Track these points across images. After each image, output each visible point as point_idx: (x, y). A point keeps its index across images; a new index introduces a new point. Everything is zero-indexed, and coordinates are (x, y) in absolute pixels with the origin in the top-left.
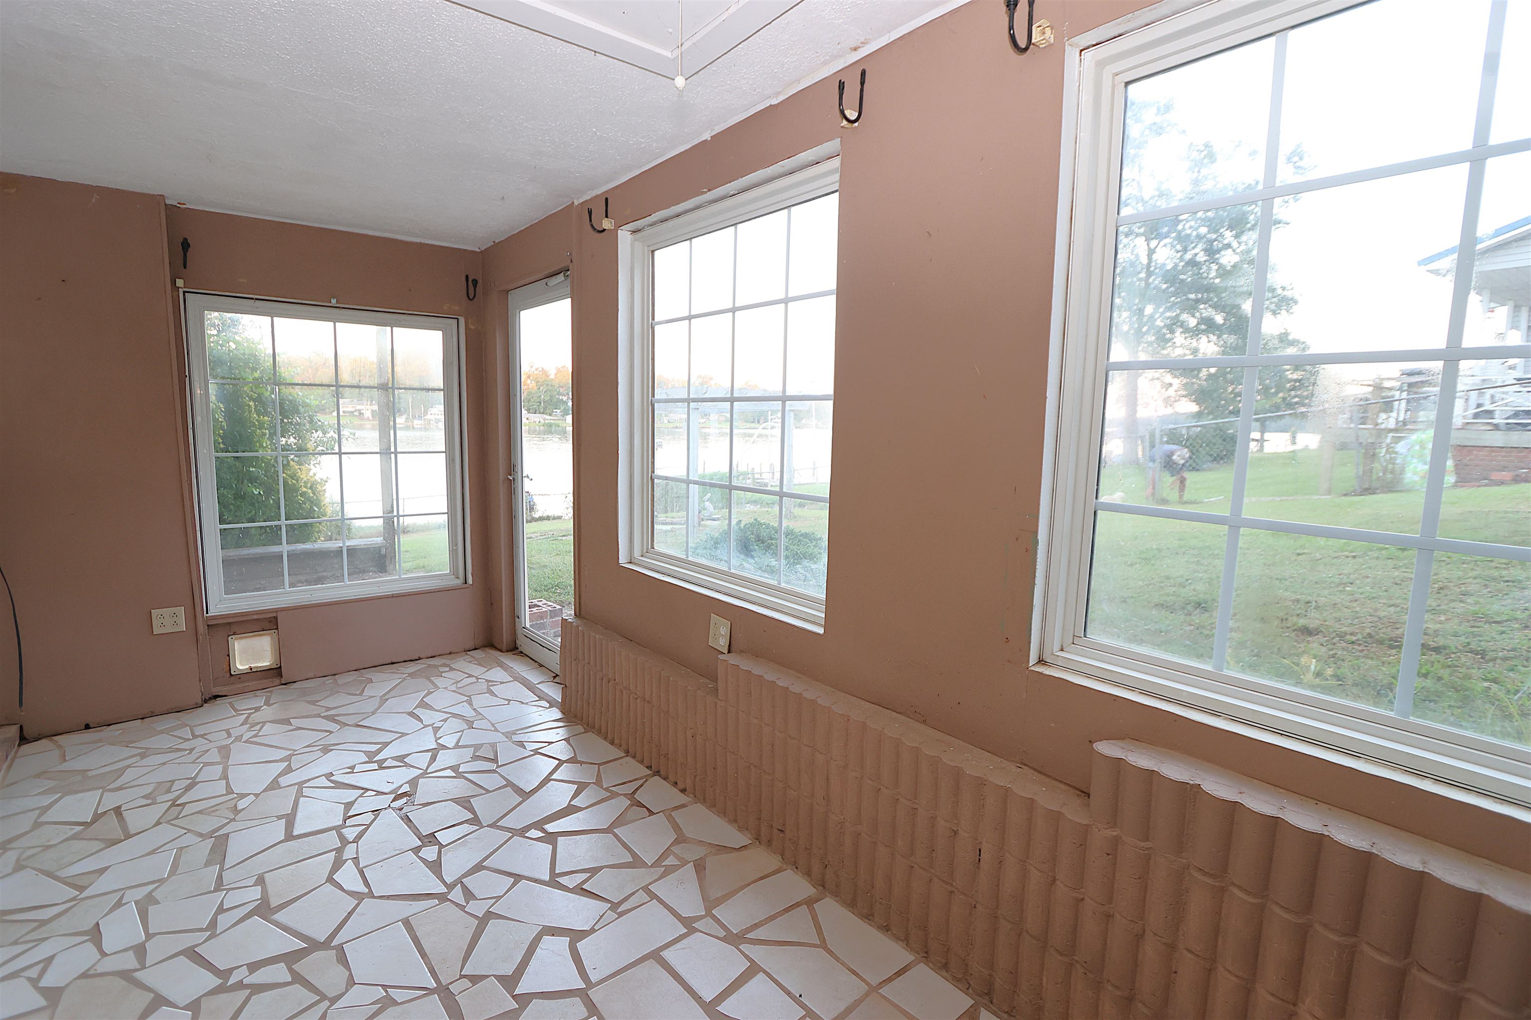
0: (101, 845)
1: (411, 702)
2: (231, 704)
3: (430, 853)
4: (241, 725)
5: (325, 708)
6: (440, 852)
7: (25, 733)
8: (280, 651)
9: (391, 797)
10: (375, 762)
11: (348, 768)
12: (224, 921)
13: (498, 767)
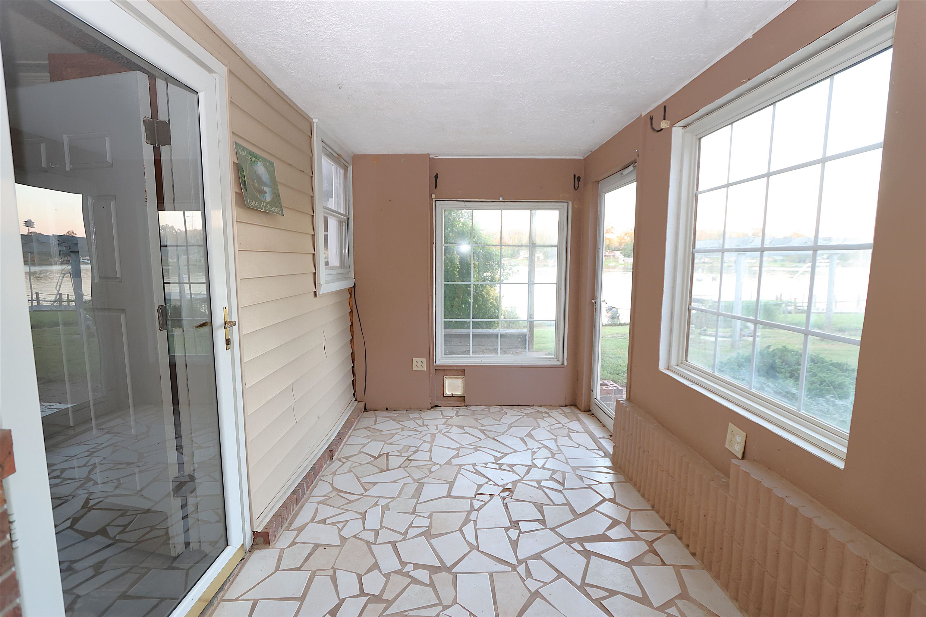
0: (377, 470)
1: (523, 432)
2: (441, 411)
3: (513, 534)
4: (443, 424)
5: (481, 425)
6: (519, 536)
7: (366, 407)
8: (466, 387)
9: (501, 489)
10: (498, 464)
11: (484, 463)
12: (412, 532)
13: (564, 489)
